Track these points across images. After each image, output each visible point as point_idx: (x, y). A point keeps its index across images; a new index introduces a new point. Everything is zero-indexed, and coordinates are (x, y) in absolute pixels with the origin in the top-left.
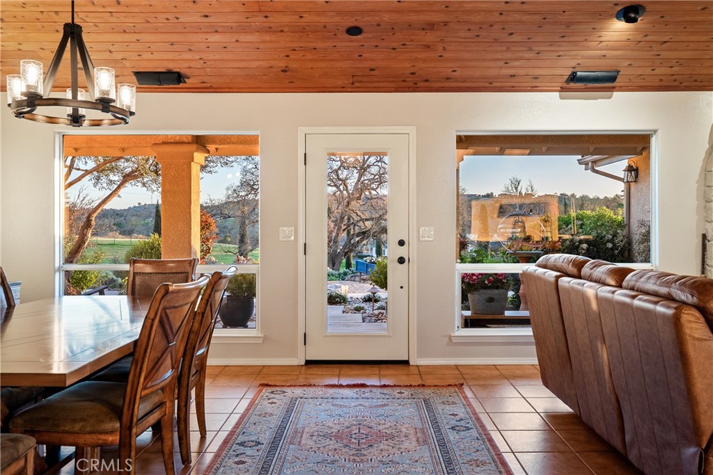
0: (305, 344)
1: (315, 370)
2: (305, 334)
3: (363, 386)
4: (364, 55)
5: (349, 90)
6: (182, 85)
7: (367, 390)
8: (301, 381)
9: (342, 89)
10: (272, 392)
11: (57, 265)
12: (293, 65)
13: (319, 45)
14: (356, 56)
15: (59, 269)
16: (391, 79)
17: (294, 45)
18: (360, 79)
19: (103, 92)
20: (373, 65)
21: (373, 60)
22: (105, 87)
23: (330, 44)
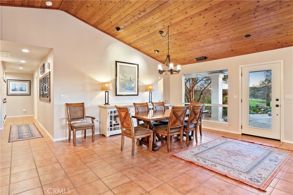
0: (242, 128)
1: (244, 136)
2: (242, 126)
3: (253, 143)
4: (255, 41)
5: (256, 52)
6: (206, 59)
7: (254, 144)
8: (240, 139)
9: (254, 52)
10: (223, 139)
11: (183, 103)
12: (234, 49)
13: (238, 42)
14: (253, 42)
15: (183, 104)
16: (270, 46)
17: (231, 44)
18: (259, 48)
19: (171, 68)
20: (261, 43)
21: (259, 42)
22: (171, 67)
23: (242, 41)
